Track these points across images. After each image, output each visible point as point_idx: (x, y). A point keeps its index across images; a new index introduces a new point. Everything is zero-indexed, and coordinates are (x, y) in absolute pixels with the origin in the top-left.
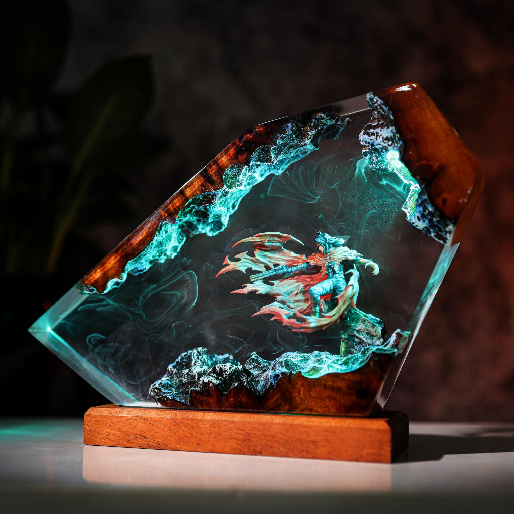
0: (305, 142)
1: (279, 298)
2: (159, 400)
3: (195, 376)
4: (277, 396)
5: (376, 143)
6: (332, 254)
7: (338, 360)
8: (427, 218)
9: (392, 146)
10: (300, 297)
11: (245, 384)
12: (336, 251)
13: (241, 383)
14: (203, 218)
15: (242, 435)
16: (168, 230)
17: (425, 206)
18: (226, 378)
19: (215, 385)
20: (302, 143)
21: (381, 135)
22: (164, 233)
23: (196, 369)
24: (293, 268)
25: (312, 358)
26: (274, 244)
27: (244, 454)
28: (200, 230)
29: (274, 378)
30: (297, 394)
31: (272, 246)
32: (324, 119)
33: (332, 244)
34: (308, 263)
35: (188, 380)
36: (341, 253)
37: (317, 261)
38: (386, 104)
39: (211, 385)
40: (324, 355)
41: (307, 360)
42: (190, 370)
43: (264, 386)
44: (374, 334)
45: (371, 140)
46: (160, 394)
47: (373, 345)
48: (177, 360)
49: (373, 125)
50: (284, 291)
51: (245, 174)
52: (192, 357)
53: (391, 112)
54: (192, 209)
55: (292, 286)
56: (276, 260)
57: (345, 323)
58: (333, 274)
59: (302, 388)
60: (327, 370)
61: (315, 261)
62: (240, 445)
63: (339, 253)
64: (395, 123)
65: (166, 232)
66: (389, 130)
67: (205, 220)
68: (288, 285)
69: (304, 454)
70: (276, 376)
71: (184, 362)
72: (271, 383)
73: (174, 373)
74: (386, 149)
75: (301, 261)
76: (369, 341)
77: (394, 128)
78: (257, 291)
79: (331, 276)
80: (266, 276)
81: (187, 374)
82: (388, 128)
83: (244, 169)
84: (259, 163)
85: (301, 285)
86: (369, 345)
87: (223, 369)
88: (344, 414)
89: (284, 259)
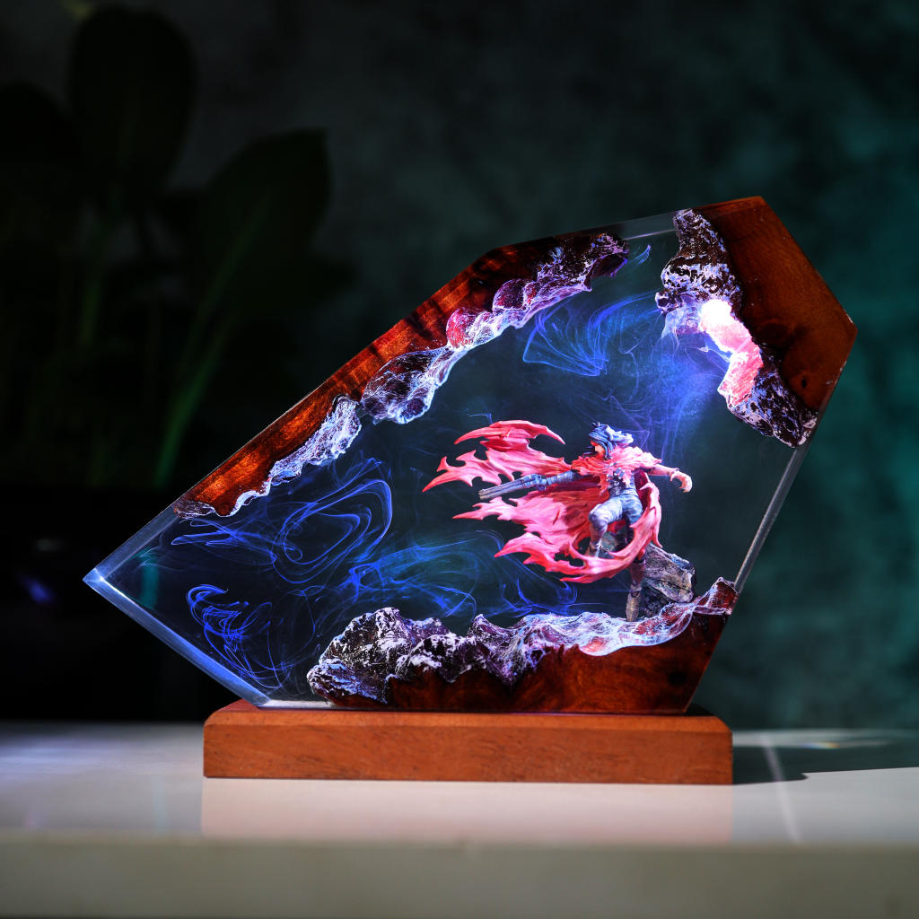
0: (578, 279)
1: (530, 527)
2: (332, 696)
3: (385, 654)
4: (540, 684)
5: (690, 286)
6: (617, 458)
7: (628, 626)
8: (771, 407)
9: (718, 292)
10: (561, 525)
11: (485, 667)
12: (624, 453)
13: (477, 665)
14: (399, 393)
15: (491, 749)
16: (343, 411)
17: (771, 388)
18: (449, 657)
19: (434, 668)
20: (573, 280)
21: (701, 275)
22: (338, 416)
23: (387, 644)
24: (548, 479)
25: (583, 623)
26: (518, 441)
27: (495, 780)
28: (389, 413)
29: (532, 656)
30: (571, 681)
31: (514, 443)
32: (609, 244)
33: (617, 442)
34: (576, 472)
35: (372, 661)
36: (632, 456)
37: (591, 469)
38: (714, 228)
39: (425, 669)
40: (603, 618)
41: (574, 626)
42: (375, 645)
43: (513, 669)
44: (681, 585)
45: (682, 281)
46: (332, 687)
47: (677, 602)
48: (347, 629)
49: (687, 258)
50: (537, 515)
51: (479, 325)
52: (377, 624)
53: (722, 241)
54: (386, 377)
55: (549, 508)
56: (518, 466)
57: (640, 567)
58: (621, 491)
59: (580, 672)
60: (619, 641)
61: (587, 468)
62: (488, 766)
63: (629, 457)
64: (728, 258)
65: (341, 415)
66: (716, 268)
67: (401, 396)
68: (542, 508)
69: (595, 775)
70: (536, 654)
71: (361, 632)
72: (529, 665)
73: (344, 650)
74: (705, 297)
75: (558, 467)
76: (672, 596)
77: (726, 265)
78: (498, 515)
79: (617, 493)
80: (506, 491)
81: (371, 652)
82: (714, 264)
83: (479, 317)
84: (502, 307)
85: (562, 508)
86: (673, 602)
87: (444, 642)
88: (647, 711)
89: (529, 464)
